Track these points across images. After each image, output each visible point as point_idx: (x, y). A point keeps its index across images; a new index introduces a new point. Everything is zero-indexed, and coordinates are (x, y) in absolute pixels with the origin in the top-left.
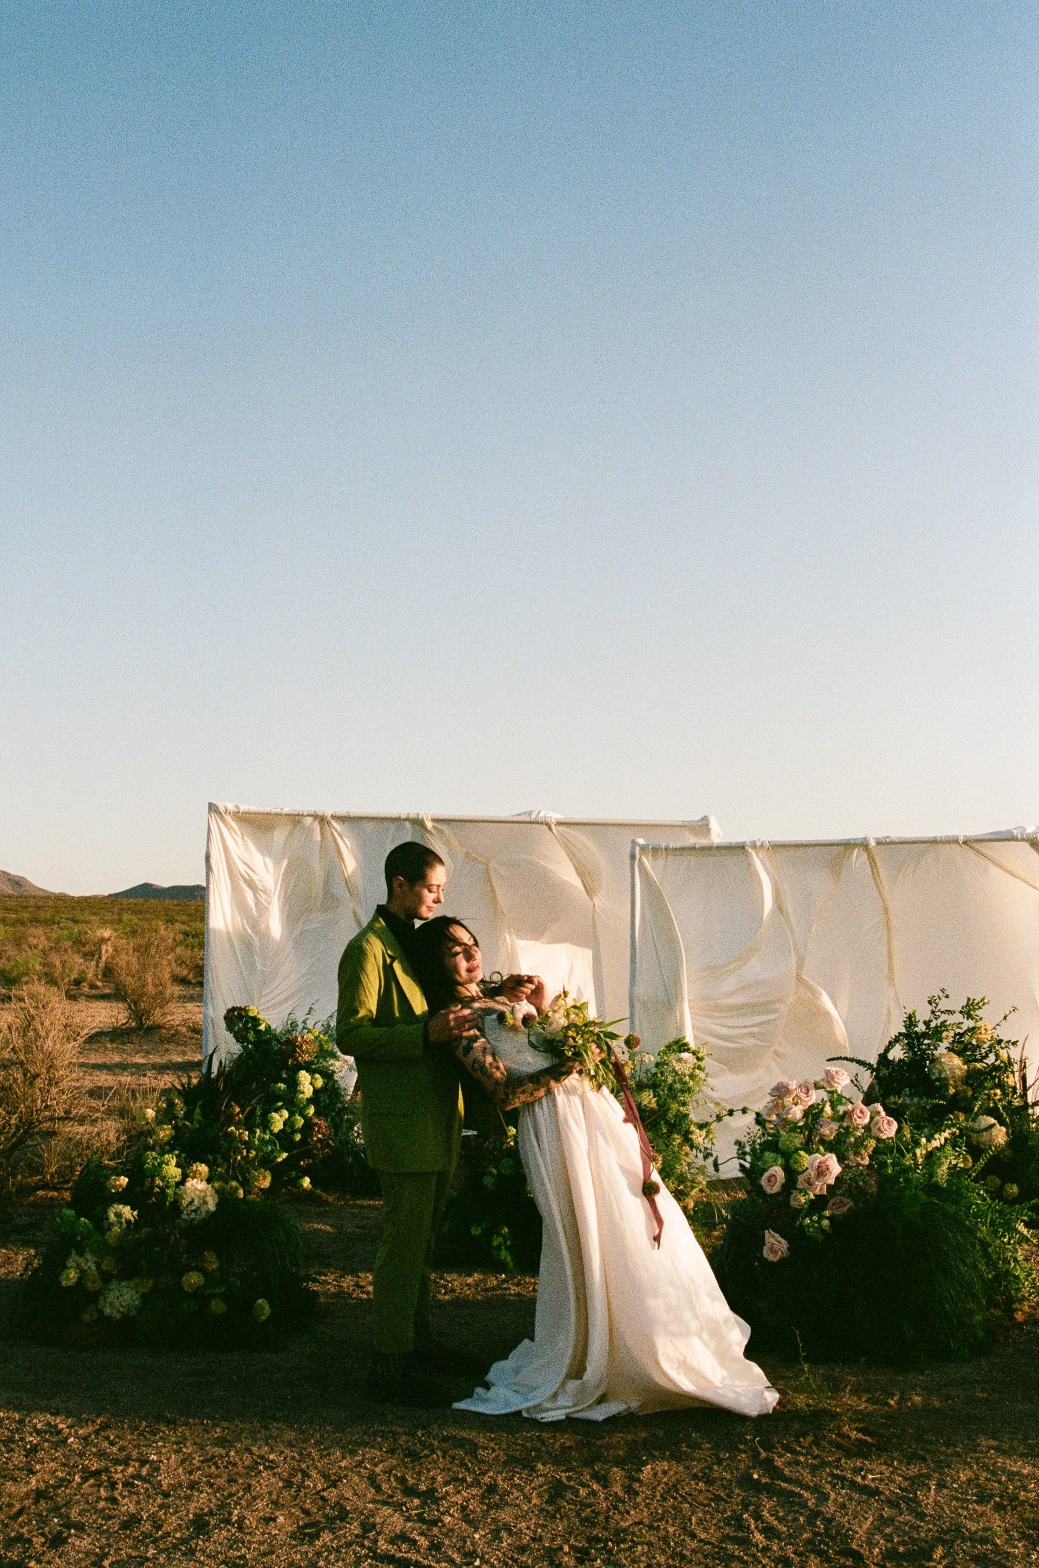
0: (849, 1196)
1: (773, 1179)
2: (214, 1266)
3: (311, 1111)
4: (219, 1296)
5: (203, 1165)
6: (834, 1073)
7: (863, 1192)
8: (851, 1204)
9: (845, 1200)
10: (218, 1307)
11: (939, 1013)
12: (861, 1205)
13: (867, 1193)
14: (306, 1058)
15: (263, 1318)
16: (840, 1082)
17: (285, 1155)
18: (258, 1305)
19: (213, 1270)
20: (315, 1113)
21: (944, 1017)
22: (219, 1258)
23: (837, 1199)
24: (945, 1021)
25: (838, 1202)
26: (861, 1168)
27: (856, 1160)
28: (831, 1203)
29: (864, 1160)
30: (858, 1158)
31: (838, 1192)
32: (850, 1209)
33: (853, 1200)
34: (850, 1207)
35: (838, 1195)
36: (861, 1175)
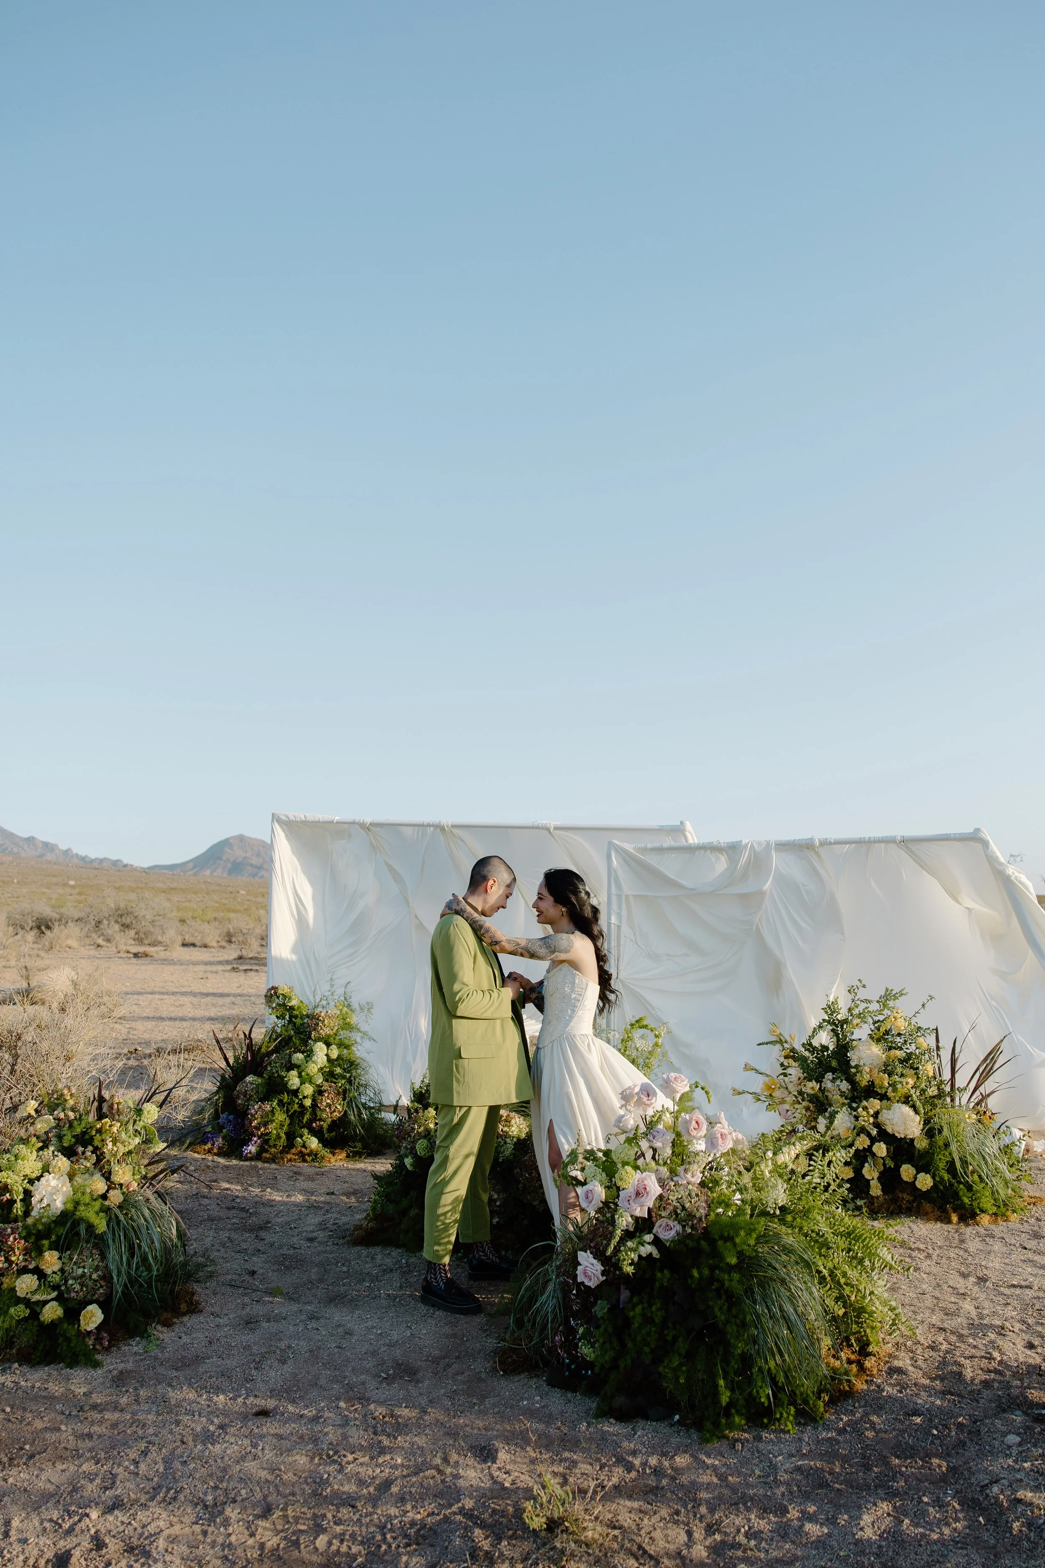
0: (675, 1220)
1: (590, 1195)
3: (320, 1078)
7: (691, 1216)
8: (678, 1228)
9: (671, 1223)
11: (858, 1002)
12: (689, 1231)
13: (695, 1216)
14: (326, 1031)
18: (89, 1312)
20: (325, 1081)
21: (863, 1005)
22: (60, 1259)
23: (662, 1222)
24: (867, 1008)
25: (664, 1225)
26: (690, 1187)
27: (686, 1177)
28: (657, 1225)
29: (696, 1178)
30: (689, 1176)
31: (663, 1214)
32: (678, 1234)
33: (681, 1222)
34: (677, 1231)
35: (663, 1217)
36: (690, 1195)
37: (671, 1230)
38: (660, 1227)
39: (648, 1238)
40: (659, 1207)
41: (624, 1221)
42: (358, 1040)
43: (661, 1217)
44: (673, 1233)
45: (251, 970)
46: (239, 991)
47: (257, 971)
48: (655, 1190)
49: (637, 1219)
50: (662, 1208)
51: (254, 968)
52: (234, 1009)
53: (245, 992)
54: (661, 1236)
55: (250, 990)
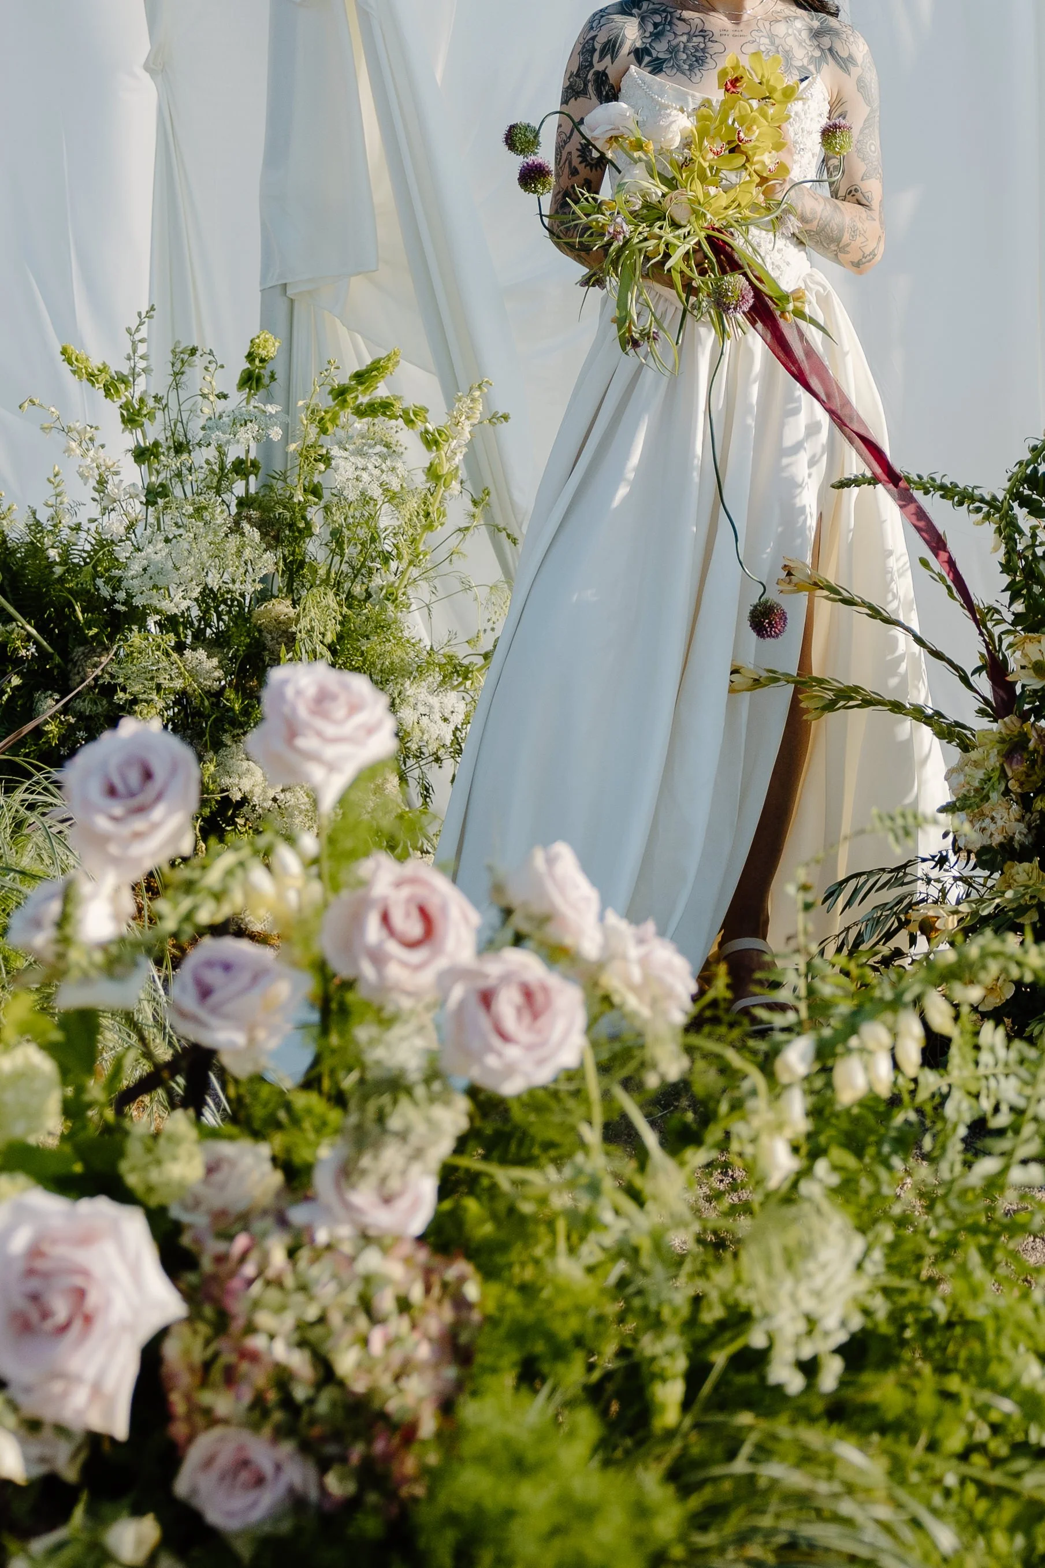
7: (361, 1415)
8: (296, 1475)
9: (263, 1451)
23: (222, 1444)
25: (225, 1458)
26: (371, 1260)
27: (348, 1206)
28: (195, 1455)
29: (402, 1204)
30: (363, 1197)
31: (222, 1403)
33: (306, 1448)
34: (291, 1491)
35: (225, 1421)
36: (366, 1305)
37: (259, 1481)
38: (208, 1463)
40: (207, 1366)
43: (210, 1418)
44: (267, 1498)
50: (216, 1373)
54: (214, 1514)
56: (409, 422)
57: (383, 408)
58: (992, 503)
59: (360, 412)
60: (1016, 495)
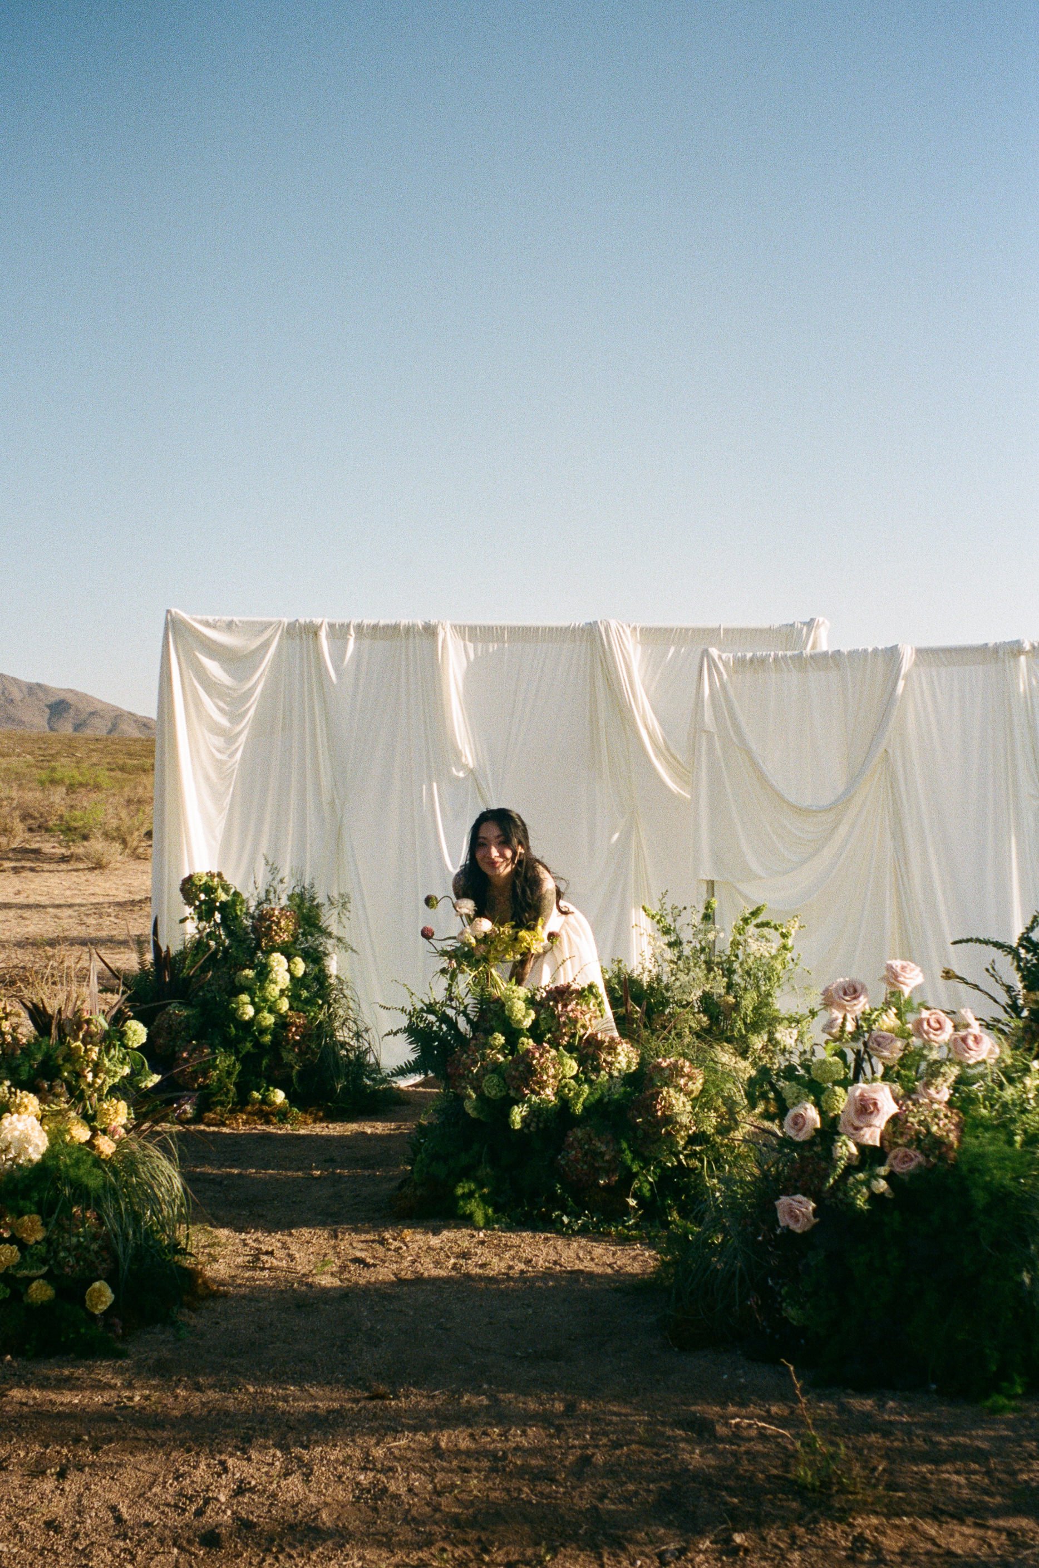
0: (916, 1148)
1: (800, 1120)
2: (39, 1236)
3: (284, 1005)
4: (42, 1277)
5: (31, 1095)
6: (899, 970)
7: (938, 1143)
8: (921, 1158)
9: (911, 1152)
10: (40, 1292)
12: (936, 1161)
13: (943, 1143)
14: (286, 937)
15: (102, 1307)
16: (907, 981)
17: (156, 1078)
18: (94, 1290)
19: (37, 1242)
20: (291, 1008)
22: (45, 1225)
23: (900, 1151)
25: (901, 1155)
26: (936, 1106)
27: (929, 1094)
28: (891, 1155)
29: (943, 1093)
30: (932, 1091)
31: (900, 1140)
32: (920, 1165)
33: (922, 1152)
34: (919, 1162)
35: (900, 1145)
36: (936, 1116)
37: (912, 1160)
38: (895, 1158)
39: (883, 1170)
40: (894, 1133)
41: (846, 1149)
42: (330, 949)
43: (898, 1145)
44: (913, 1165)
45: (23, 867)
46: (21, 899)
47: (32, 870)
48: (888, 1107)
49: (861, 1147)
50: (898, 1133)
51: (28, 864)
52: (27, 926)
53: (31, 901)
54: (897, 1170)
55: (39, 898)
56: (776, 929)
57: (766, 924)
58: (1010, 947)
59: (758, 926)
60: (1020, 945)
